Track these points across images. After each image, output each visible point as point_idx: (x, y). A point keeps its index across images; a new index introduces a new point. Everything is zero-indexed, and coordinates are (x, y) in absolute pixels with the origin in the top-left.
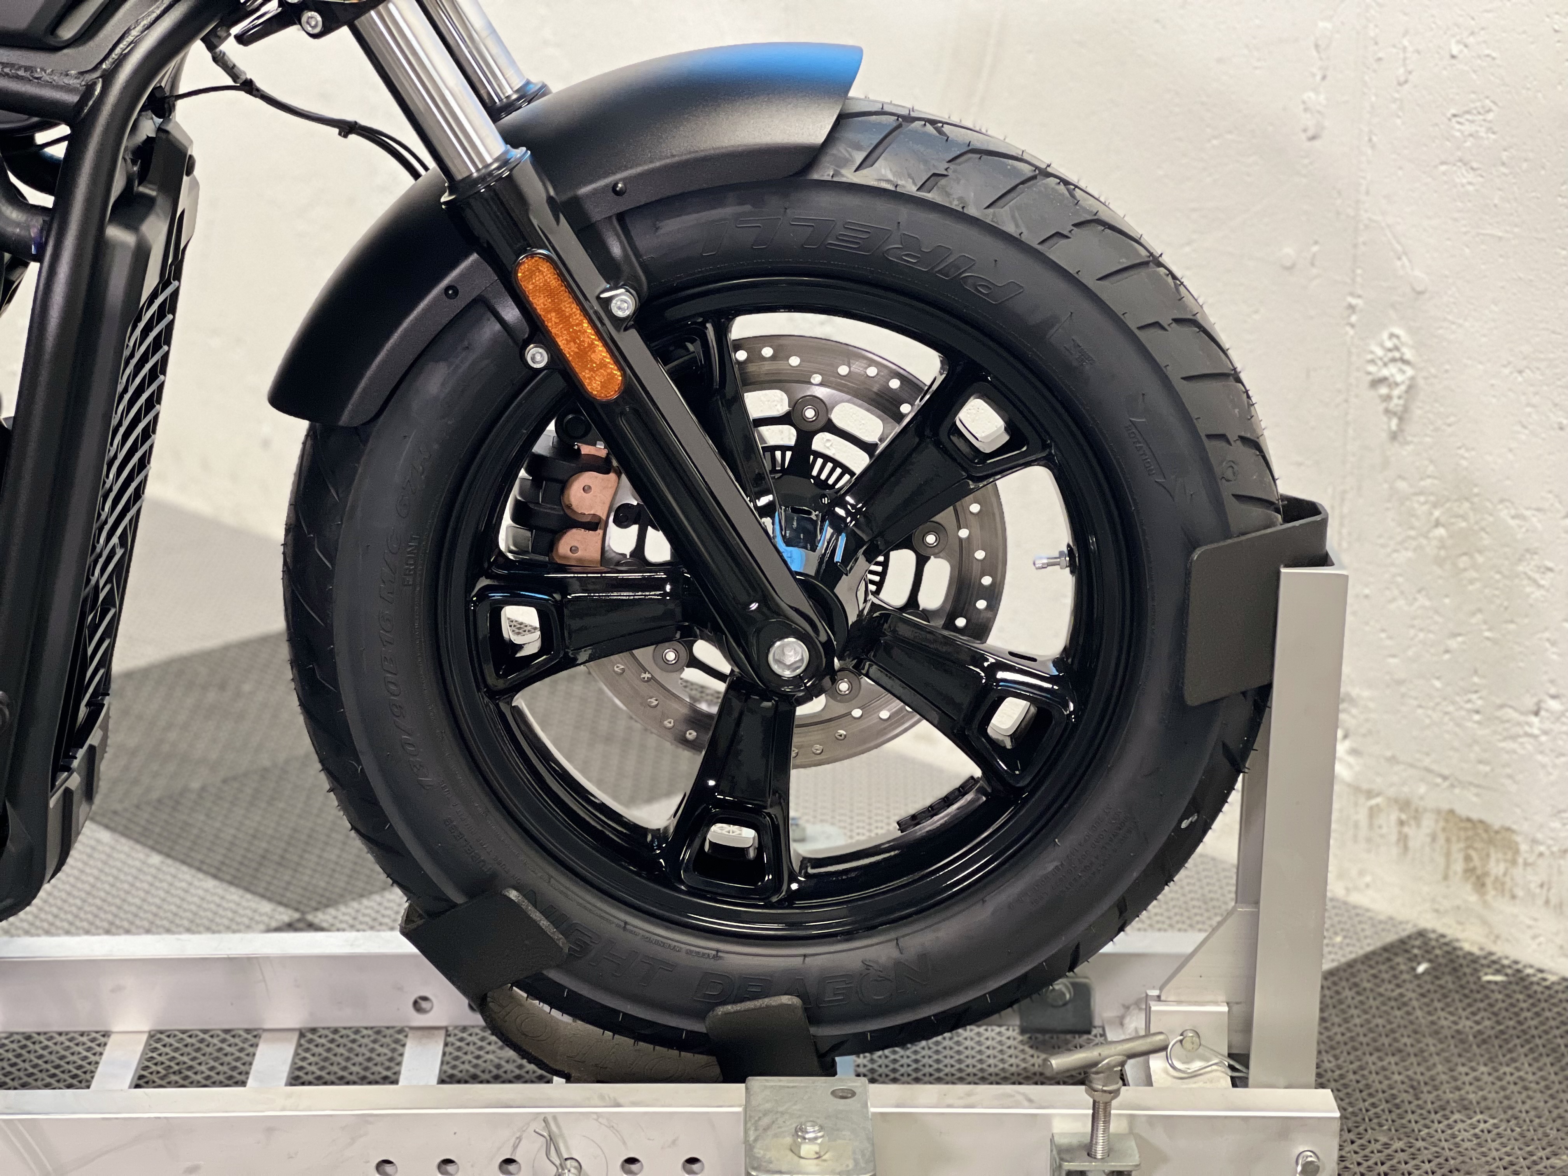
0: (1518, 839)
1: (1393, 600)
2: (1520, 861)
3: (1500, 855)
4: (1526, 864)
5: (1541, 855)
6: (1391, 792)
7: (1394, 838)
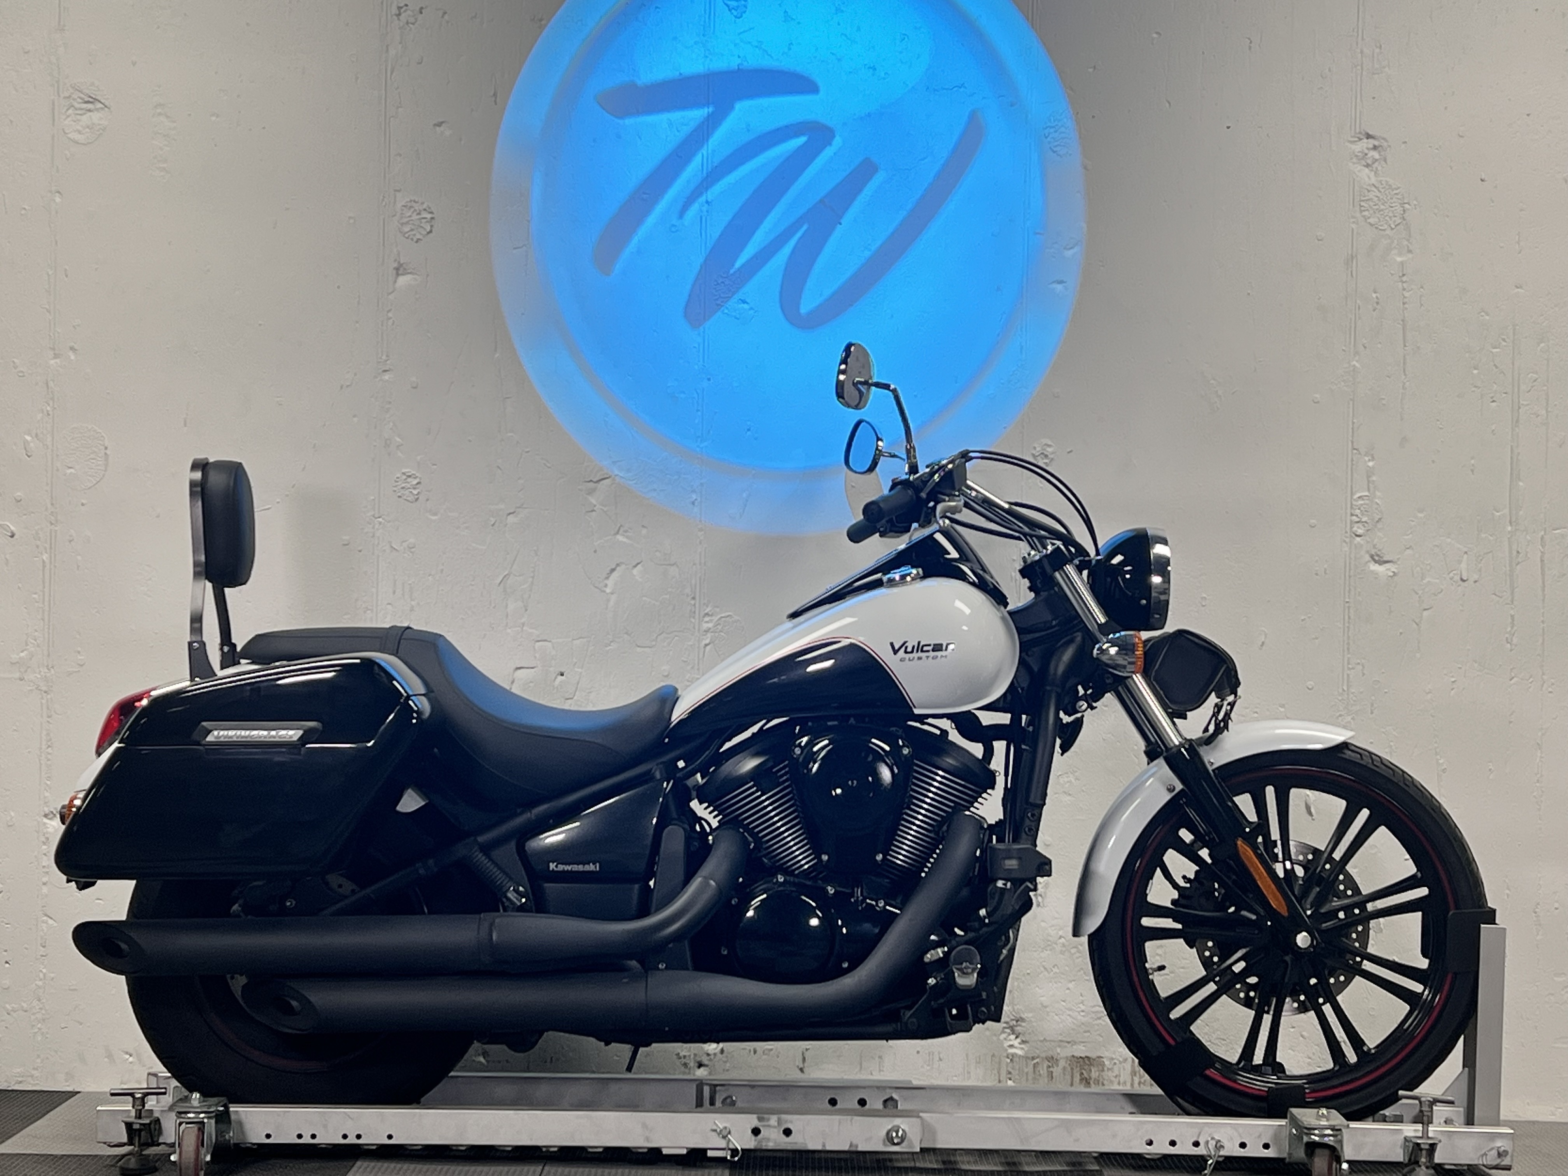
0: (1105, 1060)
1: (1042, 972)
2: (1106, 1069)
3: (1096, 1069)
4: (1108, 1069)
5: (1115, 1064)
6: (1044, 1055)
7: (1046, 1075)
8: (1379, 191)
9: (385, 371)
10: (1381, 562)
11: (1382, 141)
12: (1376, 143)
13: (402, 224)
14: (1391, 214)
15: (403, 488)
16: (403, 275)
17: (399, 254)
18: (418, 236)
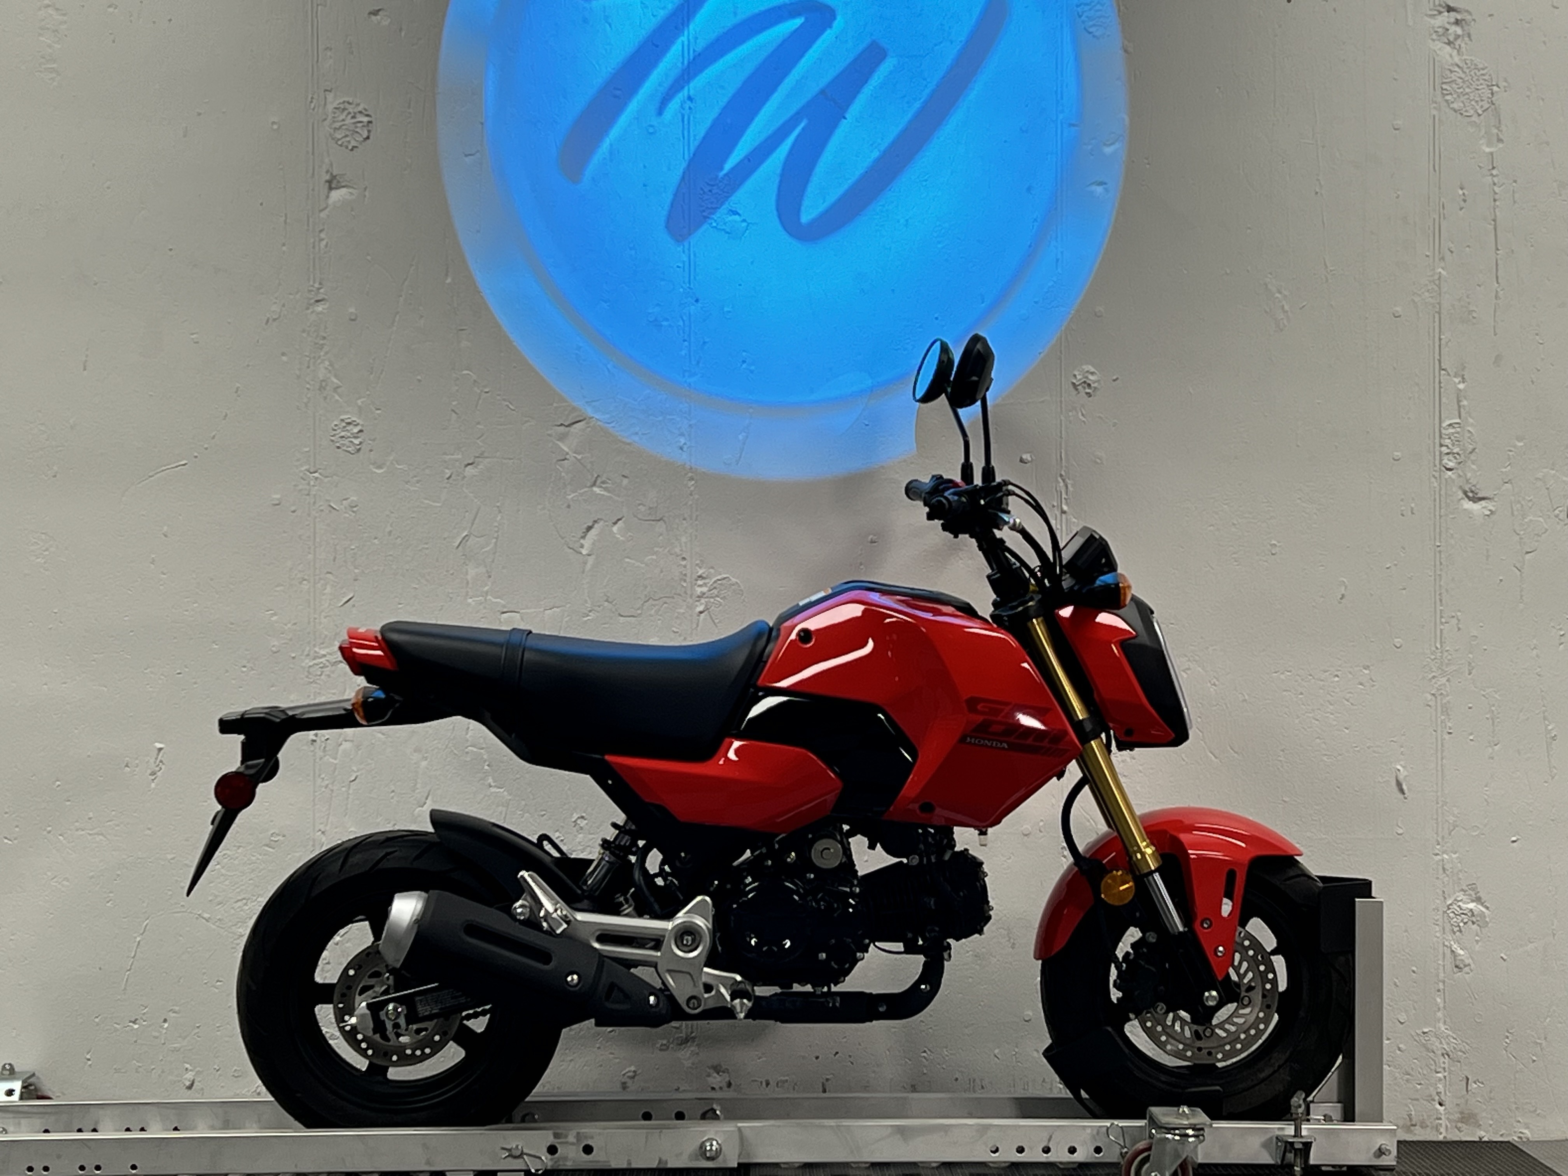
8: (1464, 72)
9: (317, 301)
10: (1476, 499)
11: (1466, 14)
12: (1459, 17)
13: (335, 129)
14: (1478, 99)
15: (343, 437)
16: (337, 188)
17: (331, 165)
18: (353, 143)
